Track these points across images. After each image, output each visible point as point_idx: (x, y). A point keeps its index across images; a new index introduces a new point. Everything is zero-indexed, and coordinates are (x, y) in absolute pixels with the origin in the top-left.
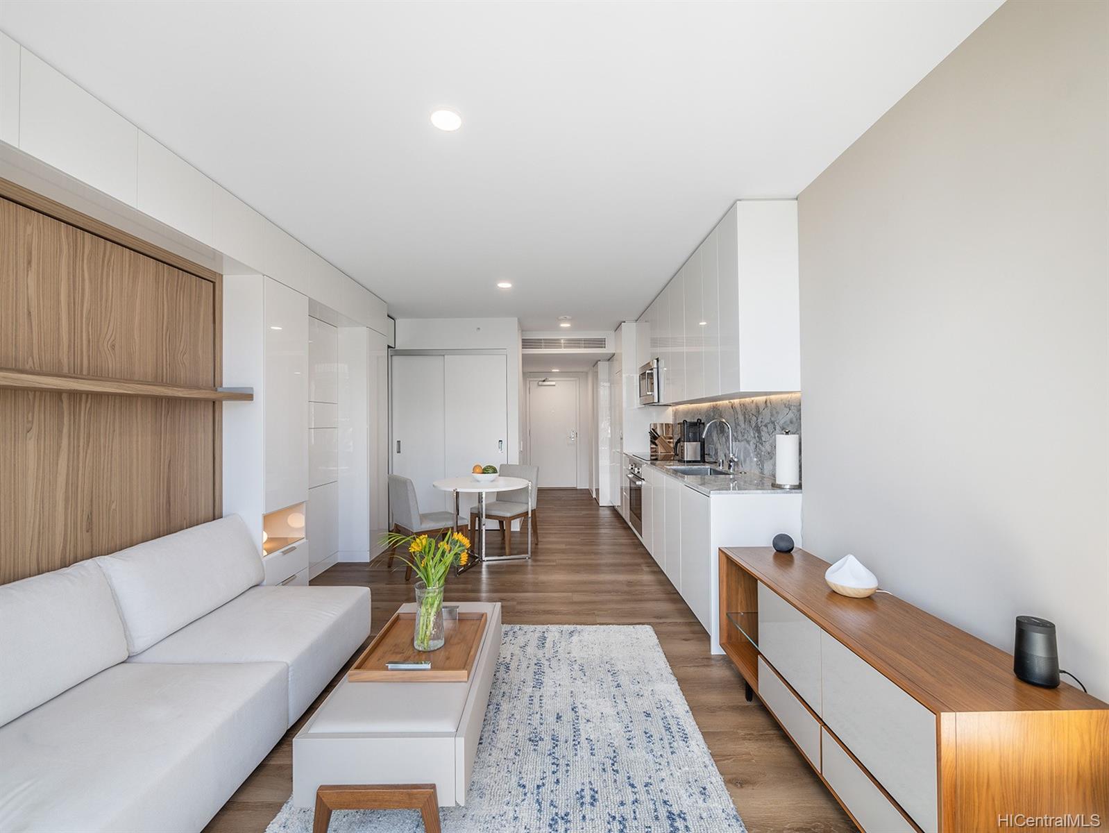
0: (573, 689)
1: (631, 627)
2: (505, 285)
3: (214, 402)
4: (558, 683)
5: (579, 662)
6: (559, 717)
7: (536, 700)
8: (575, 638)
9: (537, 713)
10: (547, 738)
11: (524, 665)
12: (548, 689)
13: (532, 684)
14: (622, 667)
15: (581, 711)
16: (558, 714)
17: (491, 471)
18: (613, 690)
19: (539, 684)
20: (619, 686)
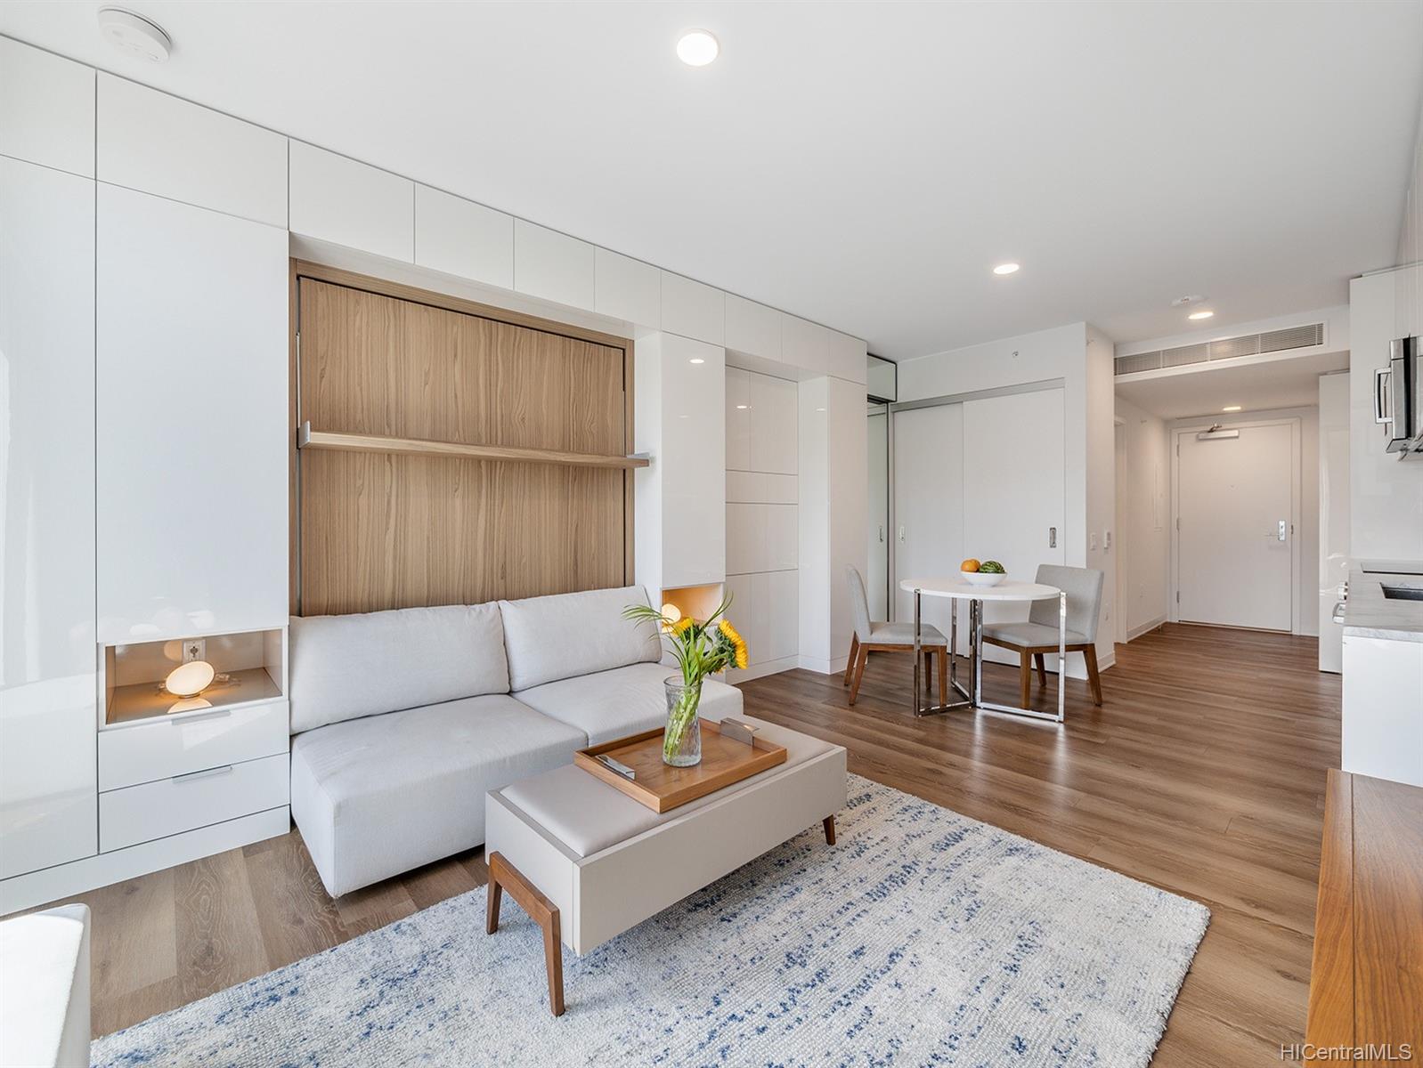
0: (924, 929)
1: (1154, 890)
2: (1006, 269)
3: (624, 471)
4: (910, 907)
5: (978, 897)
6: (859, 952)
7: (852, 912)
8: (1013, 861)
9: (835, 928)
10: (812, 968)
11: (888, 859)
12: (883, 909)
13: (870, 889)
14: (1056, 946)
15: (902, 965)
16: (862, 948)
17: (991, 569)
18: (995, 970)
19: (881, 893)
20: (1014, 969)
